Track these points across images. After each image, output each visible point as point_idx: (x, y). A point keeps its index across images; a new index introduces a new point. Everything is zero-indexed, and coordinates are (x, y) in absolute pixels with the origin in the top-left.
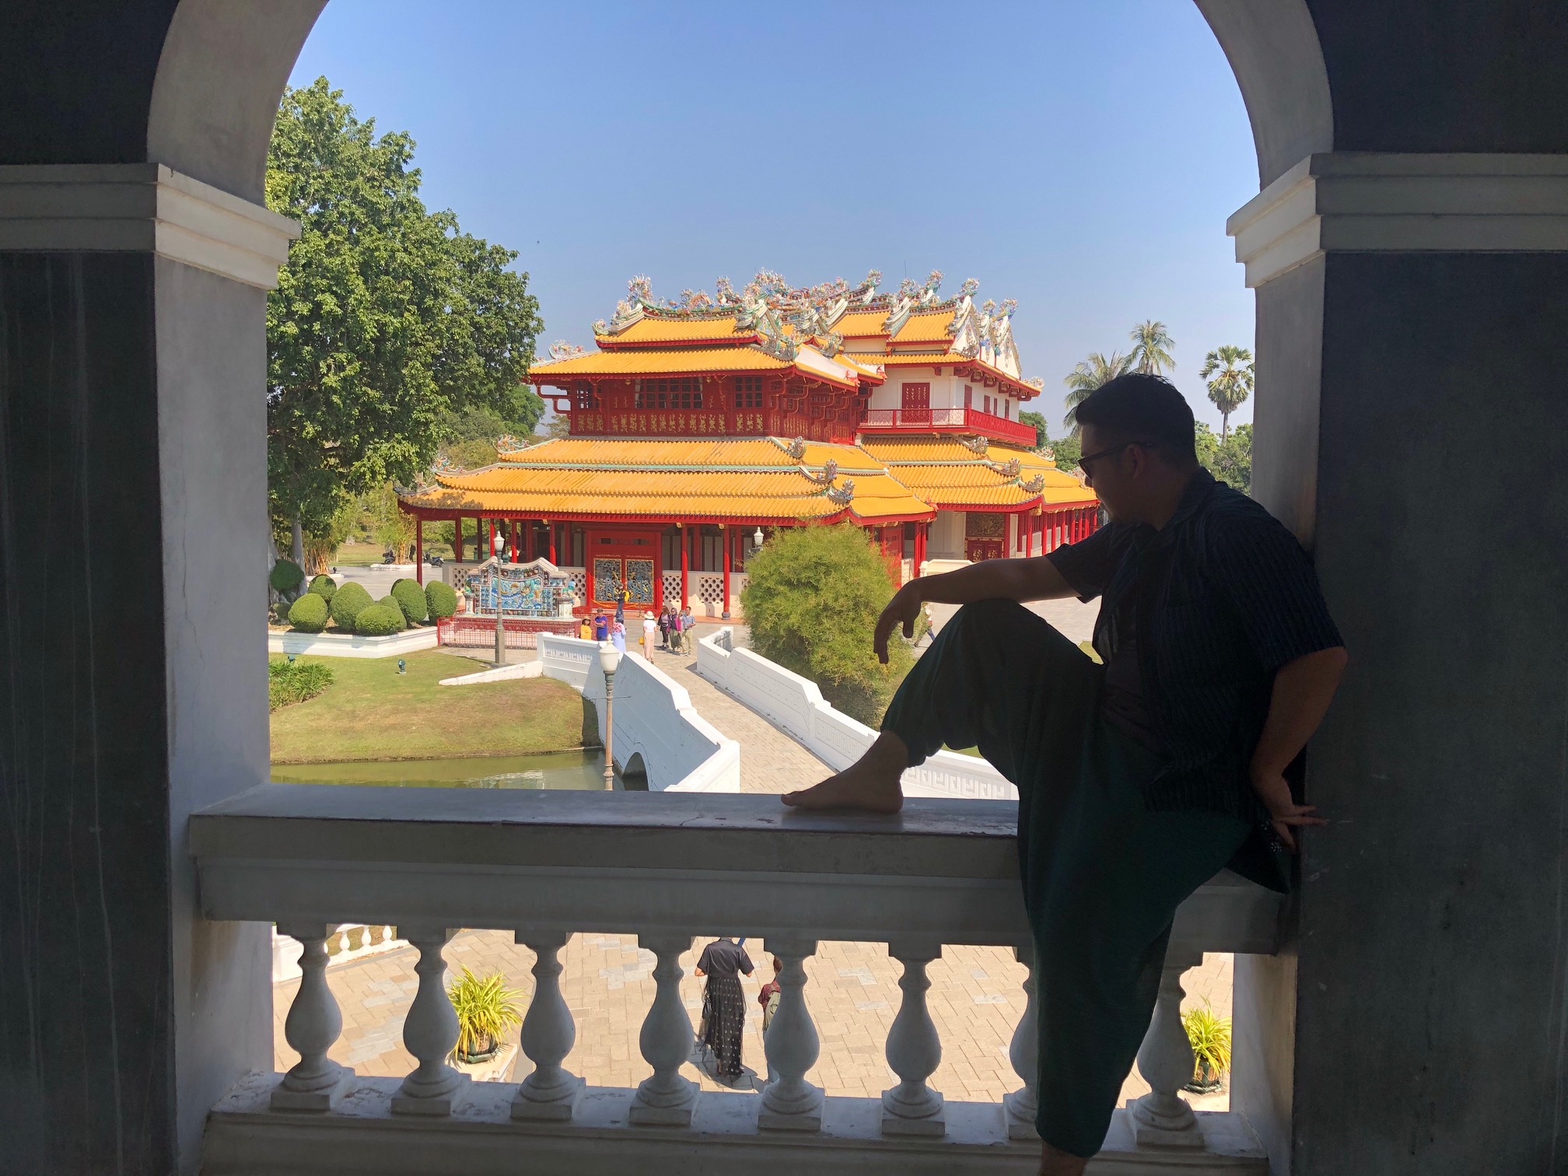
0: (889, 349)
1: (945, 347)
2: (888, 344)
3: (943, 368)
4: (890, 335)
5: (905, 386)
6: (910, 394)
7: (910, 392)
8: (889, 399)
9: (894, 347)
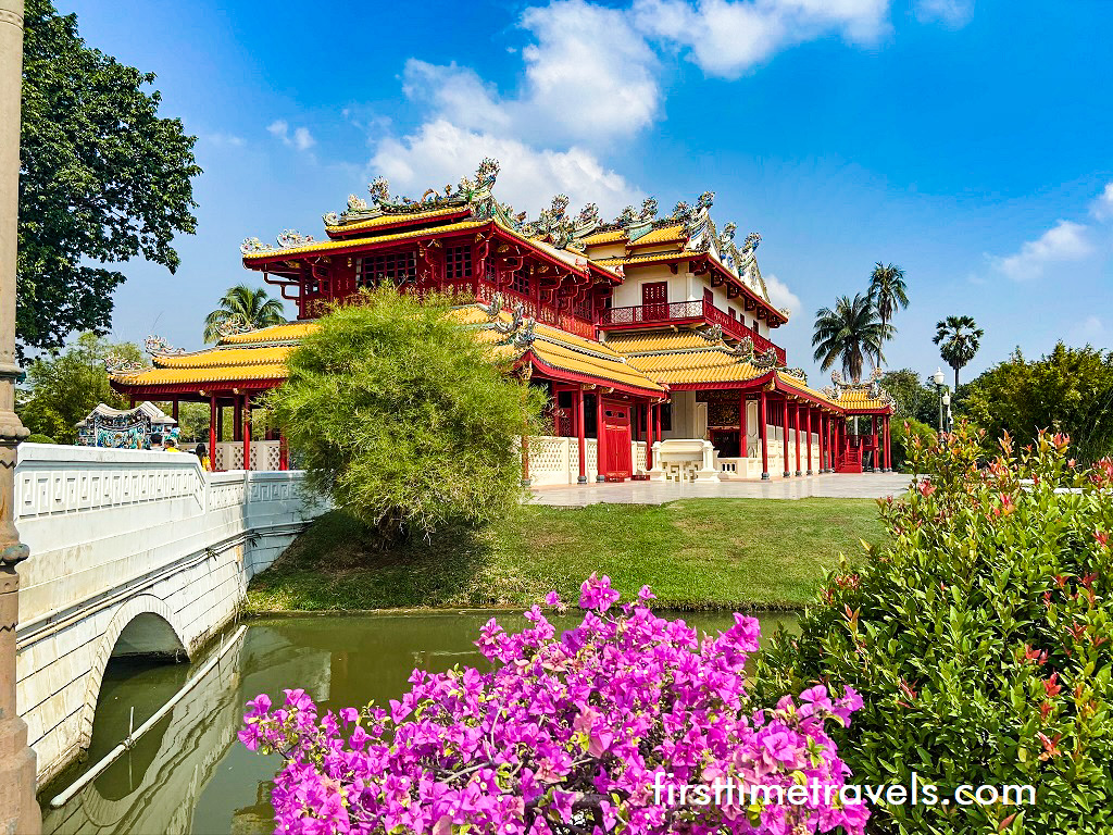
0: (628, 252)
1: (680, 245)
2: (627, 248)
3: (679, 265)
4: (628, 240)
5: (644, 286)
6: (650, 294)
7: (650, 291)
8: (629, 299)
9: (634, 250)
